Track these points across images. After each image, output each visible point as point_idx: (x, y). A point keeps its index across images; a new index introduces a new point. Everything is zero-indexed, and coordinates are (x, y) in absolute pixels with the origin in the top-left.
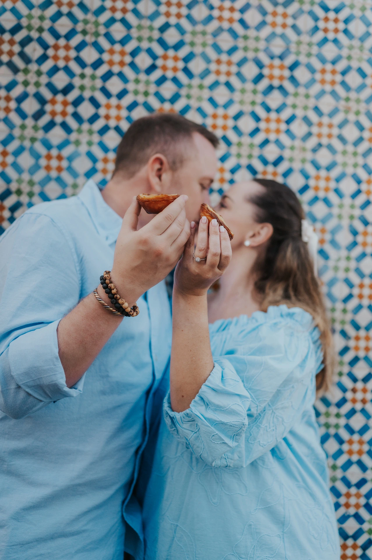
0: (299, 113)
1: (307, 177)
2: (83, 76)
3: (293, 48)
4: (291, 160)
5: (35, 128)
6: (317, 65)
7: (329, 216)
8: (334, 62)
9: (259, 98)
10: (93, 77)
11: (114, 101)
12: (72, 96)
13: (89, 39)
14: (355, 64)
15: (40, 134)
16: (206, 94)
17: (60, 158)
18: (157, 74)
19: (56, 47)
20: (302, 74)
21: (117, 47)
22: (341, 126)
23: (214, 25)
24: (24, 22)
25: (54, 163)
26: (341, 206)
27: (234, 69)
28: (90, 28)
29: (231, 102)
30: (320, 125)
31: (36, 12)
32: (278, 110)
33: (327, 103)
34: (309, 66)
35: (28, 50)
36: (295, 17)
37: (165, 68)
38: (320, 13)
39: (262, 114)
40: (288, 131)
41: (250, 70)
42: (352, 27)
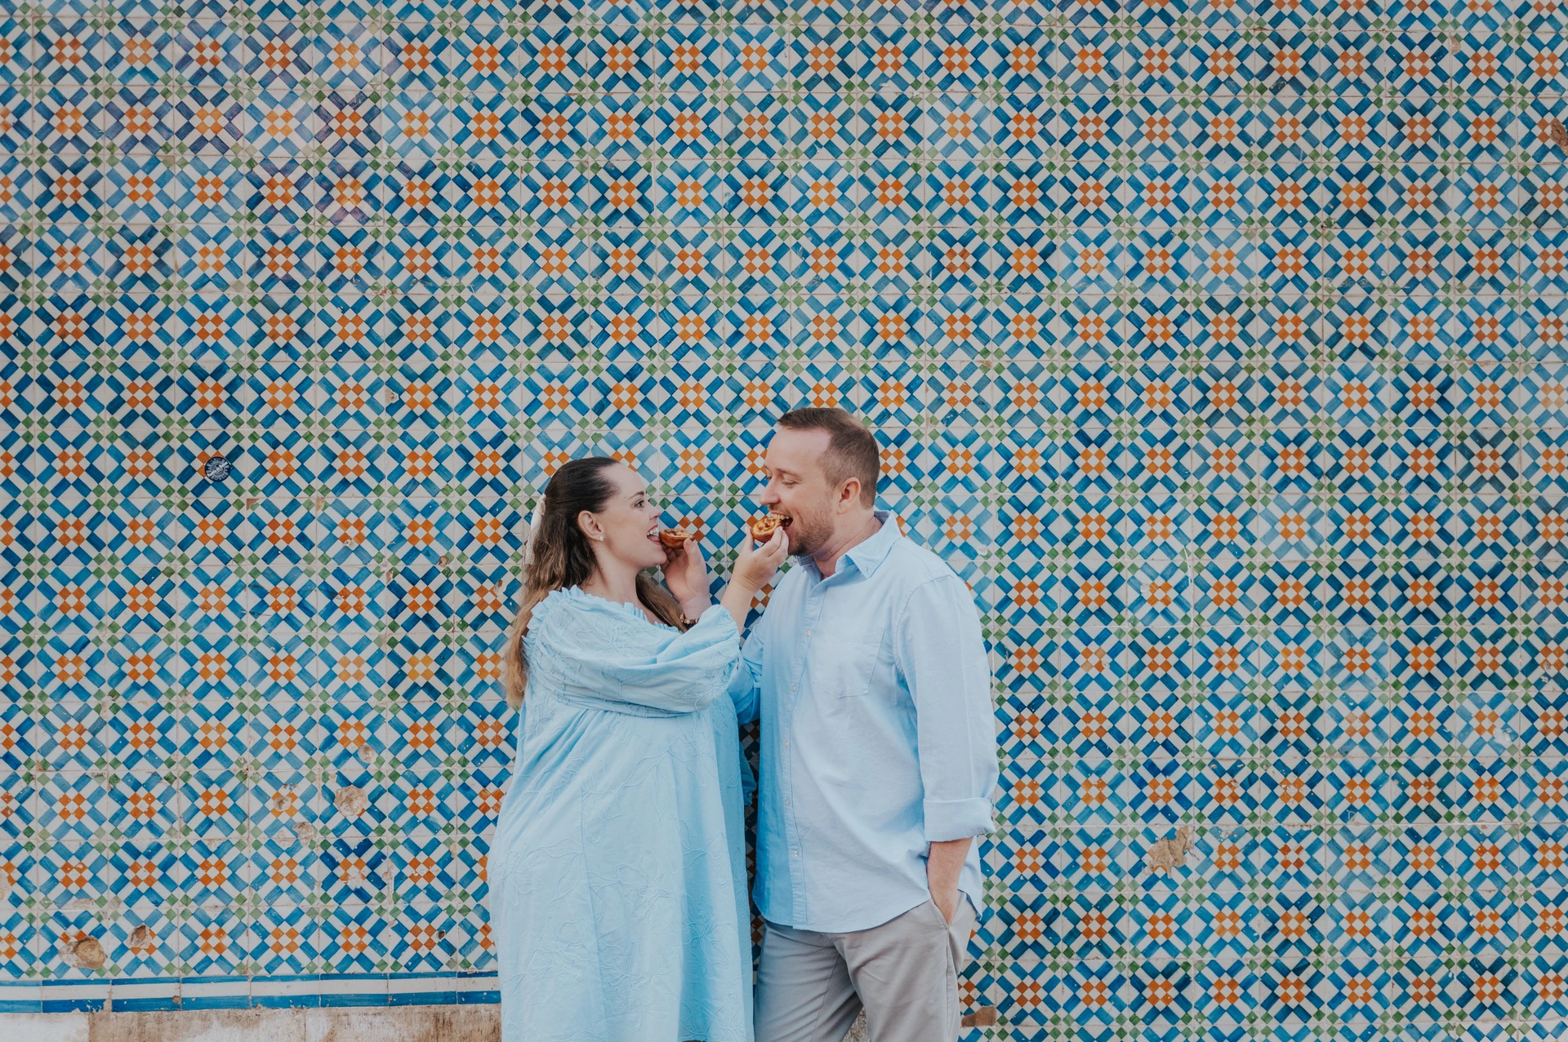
0: (925, 375)
1: (940, 455)
2: (652, 354)
3: (911, 294)
4: (918, 435)
5: (598, 423)
6: (944, 314)
7: (972, 502)
8: (964, 308)
9: (872, 361)
10: (664, 355)
11: (691, 381)
12: (639, 381)
13: (656, 308)
14: (991, 307)
15: (605, 430)
18: (743, 343)
19: (617, 322)
20: (924, 327)
21: (691, 315)
22: (979, 387)
23: (810, 275)
24: (576, 295)
26: (986, 489)
27: (838, 328)
28: (657, 294)
29: (837, 369)
30: (952, 388)
31: (590, 281)
32: (897, 375)
33: (959, 361)
34: (932, 316)
35: (583, 328)
36: (911, 255)
37: (751, 335)
38: (943, 246)
39: (877, 380)
40: (911, 400)
41: (859, 328)
42: (984, 261)
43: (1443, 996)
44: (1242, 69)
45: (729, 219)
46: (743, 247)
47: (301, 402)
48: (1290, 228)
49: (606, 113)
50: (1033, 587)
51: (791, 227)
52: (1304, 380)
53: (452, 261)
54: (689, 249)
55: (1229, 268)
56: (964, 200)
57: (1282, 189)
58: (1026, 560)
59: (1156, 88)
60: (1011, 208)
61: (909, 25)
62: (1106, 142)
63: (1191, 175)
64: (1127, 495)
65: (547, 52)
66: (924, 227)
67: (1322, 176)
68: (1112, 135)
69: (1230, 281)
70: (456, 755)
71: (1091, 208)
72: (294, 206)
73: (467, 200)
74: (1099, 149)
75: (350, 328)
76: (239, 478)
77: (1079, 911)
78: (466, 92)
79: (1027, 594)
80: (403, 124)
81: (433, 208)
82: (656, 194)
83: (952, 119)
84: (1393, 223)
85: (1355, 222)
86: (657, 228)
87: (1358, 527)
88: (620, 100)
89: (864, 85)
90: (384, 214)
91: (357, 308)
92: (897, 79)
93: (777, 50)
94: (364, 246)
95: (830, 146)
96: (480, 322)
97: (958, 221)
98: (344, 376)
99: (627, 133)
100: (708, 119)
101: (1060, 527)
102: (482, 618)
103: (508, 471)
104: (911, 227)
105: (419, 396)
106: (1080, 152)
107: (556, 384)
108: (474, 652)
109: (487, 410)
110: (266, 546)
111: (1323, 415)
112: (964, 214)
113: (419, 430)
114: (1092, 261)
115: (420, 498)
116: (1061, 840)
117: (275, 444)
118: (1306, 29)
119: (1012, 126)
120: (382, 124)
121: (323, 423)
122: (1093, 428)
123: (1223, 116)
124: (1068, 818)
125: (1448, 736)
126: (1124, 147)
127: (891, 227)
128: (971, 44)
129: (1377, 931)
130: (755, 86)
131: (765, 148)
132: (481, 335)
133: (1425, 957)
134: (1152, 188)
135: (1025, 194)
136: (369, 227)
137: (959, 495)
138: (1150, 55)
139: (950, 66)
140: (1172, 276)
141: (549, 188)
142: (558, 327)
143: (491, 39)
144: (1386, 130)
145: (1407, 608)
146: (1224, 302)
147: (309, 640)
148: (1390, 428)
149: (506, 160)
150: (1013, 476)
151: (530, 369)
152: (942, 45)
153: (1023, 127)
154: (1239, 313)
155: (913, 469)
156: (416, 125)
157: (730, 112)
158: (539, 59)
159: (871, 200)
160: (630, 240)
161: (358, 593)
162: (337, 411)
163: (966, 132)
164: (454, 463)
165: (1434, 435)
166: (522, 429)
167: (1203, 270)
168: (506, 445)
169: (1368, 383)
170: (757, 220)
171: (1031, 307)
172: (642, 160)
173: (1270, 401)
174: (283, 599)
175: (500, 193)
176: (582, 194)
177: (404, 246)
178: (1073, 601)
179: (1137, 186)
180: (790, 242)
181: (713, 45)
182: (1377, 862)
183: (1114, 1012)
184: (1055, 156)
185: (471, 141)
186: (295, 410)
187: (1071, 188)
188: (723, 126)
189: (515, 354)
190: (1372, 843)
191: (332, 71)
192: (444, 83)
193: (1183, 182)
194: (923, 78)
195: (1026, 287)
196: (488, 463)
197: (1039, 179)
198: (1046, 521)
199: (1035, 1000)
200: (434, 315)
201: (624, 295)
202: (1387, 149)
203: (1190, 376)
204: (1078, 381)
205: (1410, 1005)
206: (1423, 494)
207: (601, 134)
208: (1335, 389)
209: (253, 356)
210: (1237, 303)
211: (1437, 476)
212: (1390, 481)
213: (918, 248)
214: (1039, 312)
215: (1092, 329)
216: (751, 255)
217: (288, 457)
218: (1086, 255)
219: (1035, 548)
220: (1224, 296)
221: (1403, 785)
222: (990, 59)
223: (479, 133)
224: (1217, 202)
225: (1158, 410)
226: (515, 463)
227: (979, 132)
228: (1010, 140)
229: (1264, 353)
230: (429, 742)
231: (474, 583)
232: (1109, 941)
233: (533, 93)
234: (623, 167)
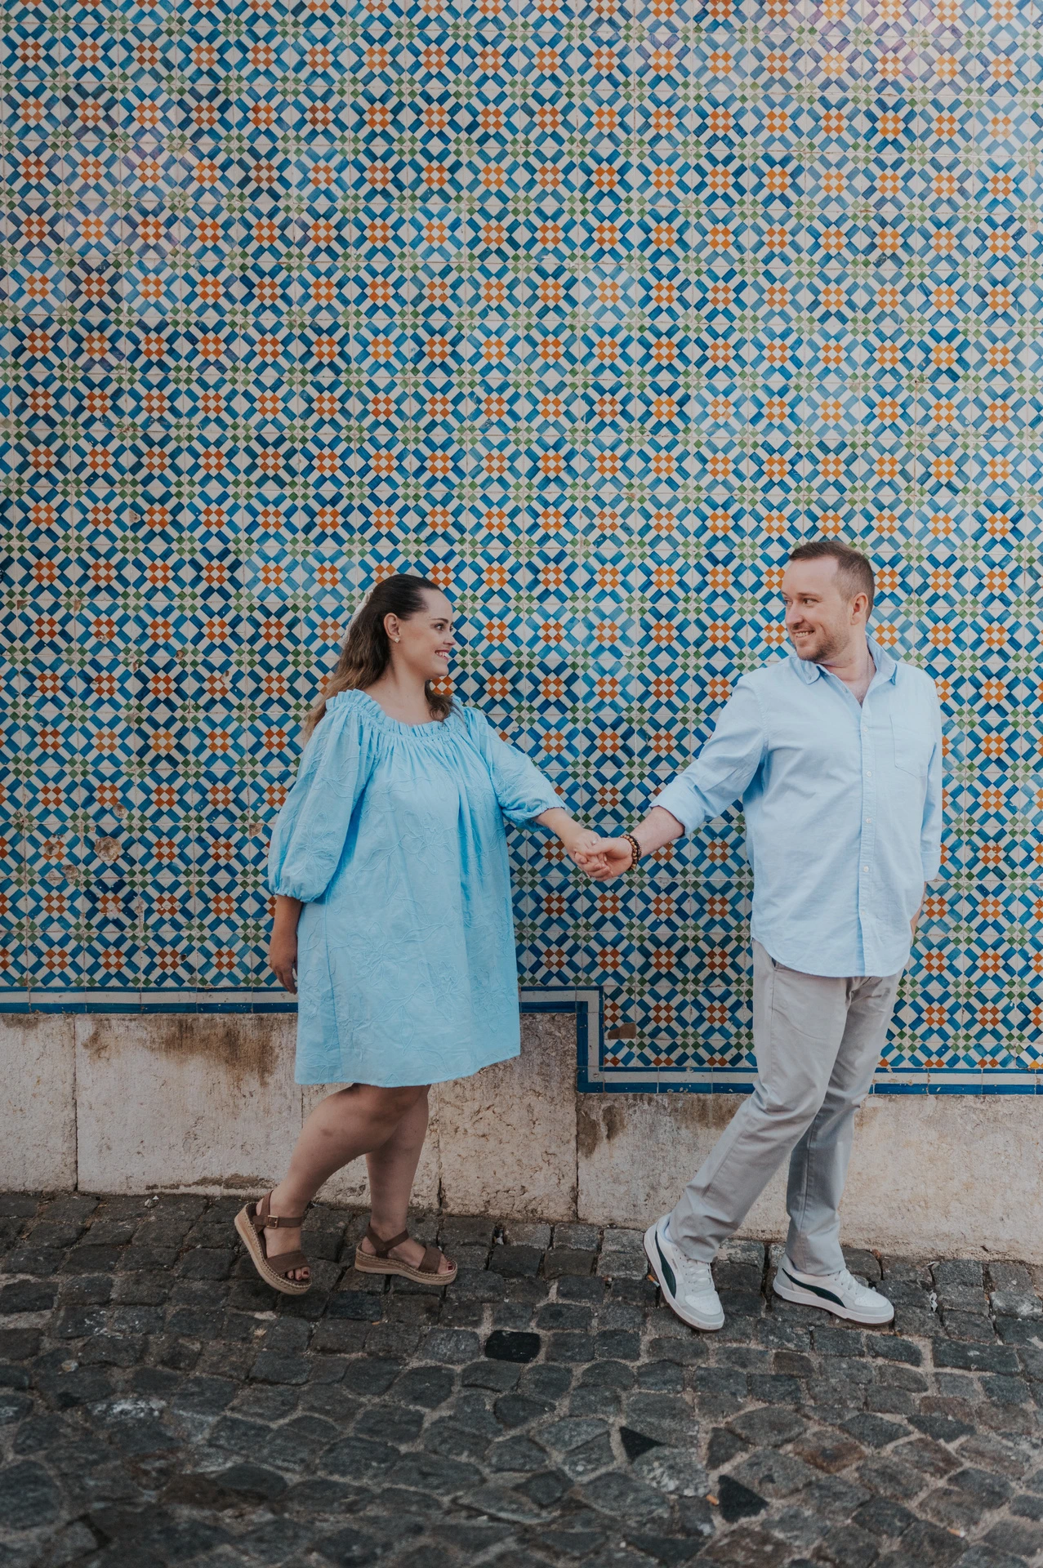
0: (579, 504)
1: (592, 572)
2: (351, 484)
3: (568, 436)
4: (574, 555)
5: (307, 542)
6: (596, 453)
7: (619, 611)
8: (613, 448)
9: (535, 493)
10: (361, 485)
11: (384, 508)
12: (340, 507)
13: (354, 446)
14: (636, 448)
15: (312, 547)
16: (479, 492)
17: (333, 570)
18: (427, 476)
19: (321, 457)
20: (579, 464)
21: (383, 452)
22: (624, 515)
23: (483, 419)
24: (287, 433)
25: (328, 576)
26: (630, 600)
27: (507, 464)
28: (354, 434)
29: (505, 499)
30: (602, 516)
31: (298, 422)
32: (556, 504)
33: (608, 492)
34: (586, 454)
35: (293, 462)
36: (568, 403)
37: (434, 469)
38: (595, 396)
39: (540, 509)
40: (568, 525)
41: (524, 464)
42: (630, 408)
43: (1005, 1022)
44: (850, 245)
45: (415, 371)
46: (427, 395)
47: (61, 521)
48: (888, 383)
49: (311, 279)
50: (669, 683)
51: (467, 378)
52: (898, 512)
53: (184, 404)
54: (382, 396)
55: (837, 417)
56: (612, 356)
57: (883, 349)
58: (663, 660)
59: (776, 261)
60: (653, 363)
61: (566, 206)
62: (733, 308)
63: (805, 337)
64: (748, 607)
65: (260, 227)
66: (579, 379)
67: (916, 339)
68: (738, 301)
69: (837, 427)
70: (193, 814)
71: (721, 364)
72: (51, 356)
73: (195, 352)
74: (727, 313)
75: (100, 459)
76: (10, 583)
77: (706, 948)
78: (193, 261)
79: (664, 688)
80: (141, 288)
81: (166, 358)
82: (353, 349)
83: (603, 287)
84: (976, 379)
85: (944, 378)
86: (354, 378)
87: (941, 636)
88: (323, 268)
89: (528, 257)
90: (126, 363)
91: (105, 442)
92: (556, 252)
93: (455, 226)
94: (110, 390)
95: (499, 309)
96: (207, 455)
97: (608, 373)
98: (95, 499)
99: (329, 297)
100: (397, 284)
101: (692, 633)
102: (212, 702)
103: (232, 580)
104: (568, 379)
105: (157, 517)
106: (711, 317)
107: (271, 508)
108: (207, 730)
109: (214, 529)
110: (34, 640)
111: (914, 541)
112: (613, 368)
113: (158, 546)
114: (721, 409)
115: (160, 602)
116: (690, 890)
117: (39, 555)
118: (905, 212)
119: (653, 293)
120: (124, 288)
121: (79, 539)
122: (720, 551)
123: (833, 286)
124: (697, 873)
125: (1013, 810)
126: (749, 312)
127: (551, 378)
128: (619, 223)
129: (951, 968)
130: (436, 257)
131: (444, 310)
132: (208, 466)
133: (990, 990)
134: (772, 348)
135: (664, 351)
136: (114, 375)
137: (608, 605)
138: (771, 233)
139: (601, 241)
140: (788, 422)
141: (263, 343)
142: (272, 461)
143: (214, 215)
144: (972, 299)
145: (982, 703)
146: (832, 445)
147: (71, 718)
148: (969, 553)
149: (228, 318)
150: (653, 590)
151: (249, 496)
152: (595, 223)
153: (663, 294)
154: (845, 454)
155: (569, 583)
156: (152, 288)
157: (415, 279)
158: (254, 232)
159: (534, 355)
160: (332, 387)
161: (110, 679)
162: (90, 528)
163: (614, 298)
164: (187, 573)
165: (1007, 559)
166: (243, 546)
167: (814, 417)
168: (231, 559)
169: (952, 514)
170: (438, 372)
171: (669, 448)
172: (341, 320)
173: (869, 529)
174: (49, 683)
175: (223, 347)
176: (292, 348)
177: (143, 391)
178: (702, 695)
179: (760, 346)
180: (466, 390)
181: (400, 222)
182: (952, 912)
183: (733, 1030)
184: (691, 320)
185: (198, 301)
186: (55, 527)
187: (704, 347)
188: (408, 291)
189: (236, 483)
190: (947, 896)
191: (80, 242)
192: (175, 253)
193: (799, 342)
194: (579, 252)
195: (665, 431)
196: (215, 574)
197: (676, 339)
198: (680, 628)
199: (668, 1019)
200: (170, 447)
201: (326, 435)
202: (972, 315)
203: (802, 507)
204: (708, 511)
205: (977, 1028)
206: (996, 608)
207: (306, 297)
208: (924, 520)
209: (20, 481)
210: (843, 446)
211: (1009, 593)
212: (969, 597)
213: (574, 397)
214: (676, 452)
215: (720, 467)
216: (433, 401)
217: (50, 567)
218: (716, 404)
219: (670, 650)
220: (832, 439)
221: (975, 849)
222: (636, 236)
223: (205, 295)
224: (827, 360)
225: (775, 536)
226: (238, 574)
227: (625, 298)
228: (652, 305)
229: (864, 488)
230: (170, 802)
231: (206, 674)
232: (729, 972)
233: (250, 261)
234: (325, 325)
